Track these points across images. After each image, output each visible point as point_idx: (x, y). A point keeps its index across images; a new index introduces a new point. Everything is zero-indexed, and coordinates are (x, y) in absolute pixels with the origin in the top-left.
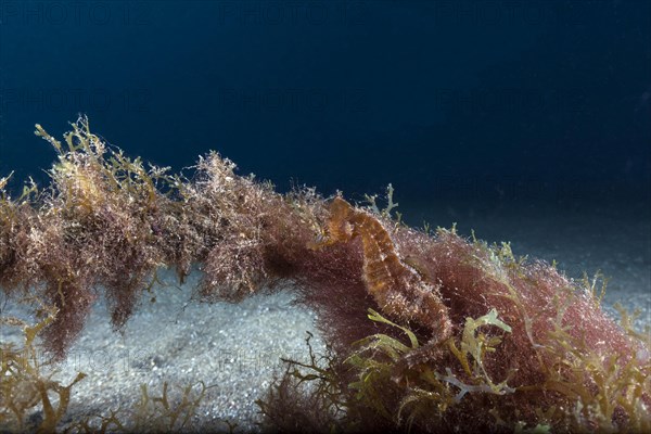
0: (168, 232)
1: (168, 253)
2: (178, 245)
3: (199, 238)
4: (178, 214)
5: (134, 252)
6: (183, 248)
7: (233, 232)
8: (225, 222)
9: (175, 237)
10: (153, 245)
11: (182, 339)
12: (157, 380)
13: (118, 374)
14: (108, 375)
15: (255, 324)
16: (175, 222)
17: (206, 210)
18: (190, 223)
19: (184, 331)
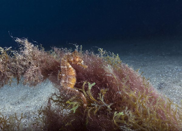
0: (13, 68)
1: (14, 73)
2: (16, 71)
3: (23, 68)
4: (16, 62)
5: (4, 74)
6: (18, 72)
7: (32, 66)
8: (30, 63)
9: (15, 69)
10: (9, 72)
11: (26, 95)
12: (19, 108)
13: (7, 108)
14: (4, 108)
15: (48, 88)
16: (15, 65)
17: (24, 60)
18: (19, 64)
19: (26, 92)
